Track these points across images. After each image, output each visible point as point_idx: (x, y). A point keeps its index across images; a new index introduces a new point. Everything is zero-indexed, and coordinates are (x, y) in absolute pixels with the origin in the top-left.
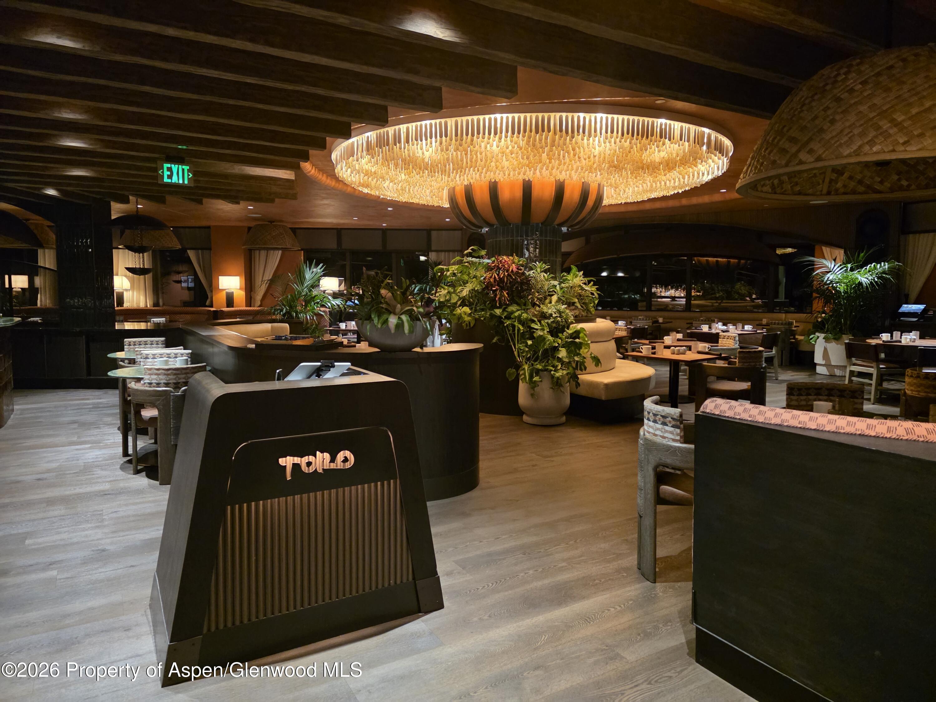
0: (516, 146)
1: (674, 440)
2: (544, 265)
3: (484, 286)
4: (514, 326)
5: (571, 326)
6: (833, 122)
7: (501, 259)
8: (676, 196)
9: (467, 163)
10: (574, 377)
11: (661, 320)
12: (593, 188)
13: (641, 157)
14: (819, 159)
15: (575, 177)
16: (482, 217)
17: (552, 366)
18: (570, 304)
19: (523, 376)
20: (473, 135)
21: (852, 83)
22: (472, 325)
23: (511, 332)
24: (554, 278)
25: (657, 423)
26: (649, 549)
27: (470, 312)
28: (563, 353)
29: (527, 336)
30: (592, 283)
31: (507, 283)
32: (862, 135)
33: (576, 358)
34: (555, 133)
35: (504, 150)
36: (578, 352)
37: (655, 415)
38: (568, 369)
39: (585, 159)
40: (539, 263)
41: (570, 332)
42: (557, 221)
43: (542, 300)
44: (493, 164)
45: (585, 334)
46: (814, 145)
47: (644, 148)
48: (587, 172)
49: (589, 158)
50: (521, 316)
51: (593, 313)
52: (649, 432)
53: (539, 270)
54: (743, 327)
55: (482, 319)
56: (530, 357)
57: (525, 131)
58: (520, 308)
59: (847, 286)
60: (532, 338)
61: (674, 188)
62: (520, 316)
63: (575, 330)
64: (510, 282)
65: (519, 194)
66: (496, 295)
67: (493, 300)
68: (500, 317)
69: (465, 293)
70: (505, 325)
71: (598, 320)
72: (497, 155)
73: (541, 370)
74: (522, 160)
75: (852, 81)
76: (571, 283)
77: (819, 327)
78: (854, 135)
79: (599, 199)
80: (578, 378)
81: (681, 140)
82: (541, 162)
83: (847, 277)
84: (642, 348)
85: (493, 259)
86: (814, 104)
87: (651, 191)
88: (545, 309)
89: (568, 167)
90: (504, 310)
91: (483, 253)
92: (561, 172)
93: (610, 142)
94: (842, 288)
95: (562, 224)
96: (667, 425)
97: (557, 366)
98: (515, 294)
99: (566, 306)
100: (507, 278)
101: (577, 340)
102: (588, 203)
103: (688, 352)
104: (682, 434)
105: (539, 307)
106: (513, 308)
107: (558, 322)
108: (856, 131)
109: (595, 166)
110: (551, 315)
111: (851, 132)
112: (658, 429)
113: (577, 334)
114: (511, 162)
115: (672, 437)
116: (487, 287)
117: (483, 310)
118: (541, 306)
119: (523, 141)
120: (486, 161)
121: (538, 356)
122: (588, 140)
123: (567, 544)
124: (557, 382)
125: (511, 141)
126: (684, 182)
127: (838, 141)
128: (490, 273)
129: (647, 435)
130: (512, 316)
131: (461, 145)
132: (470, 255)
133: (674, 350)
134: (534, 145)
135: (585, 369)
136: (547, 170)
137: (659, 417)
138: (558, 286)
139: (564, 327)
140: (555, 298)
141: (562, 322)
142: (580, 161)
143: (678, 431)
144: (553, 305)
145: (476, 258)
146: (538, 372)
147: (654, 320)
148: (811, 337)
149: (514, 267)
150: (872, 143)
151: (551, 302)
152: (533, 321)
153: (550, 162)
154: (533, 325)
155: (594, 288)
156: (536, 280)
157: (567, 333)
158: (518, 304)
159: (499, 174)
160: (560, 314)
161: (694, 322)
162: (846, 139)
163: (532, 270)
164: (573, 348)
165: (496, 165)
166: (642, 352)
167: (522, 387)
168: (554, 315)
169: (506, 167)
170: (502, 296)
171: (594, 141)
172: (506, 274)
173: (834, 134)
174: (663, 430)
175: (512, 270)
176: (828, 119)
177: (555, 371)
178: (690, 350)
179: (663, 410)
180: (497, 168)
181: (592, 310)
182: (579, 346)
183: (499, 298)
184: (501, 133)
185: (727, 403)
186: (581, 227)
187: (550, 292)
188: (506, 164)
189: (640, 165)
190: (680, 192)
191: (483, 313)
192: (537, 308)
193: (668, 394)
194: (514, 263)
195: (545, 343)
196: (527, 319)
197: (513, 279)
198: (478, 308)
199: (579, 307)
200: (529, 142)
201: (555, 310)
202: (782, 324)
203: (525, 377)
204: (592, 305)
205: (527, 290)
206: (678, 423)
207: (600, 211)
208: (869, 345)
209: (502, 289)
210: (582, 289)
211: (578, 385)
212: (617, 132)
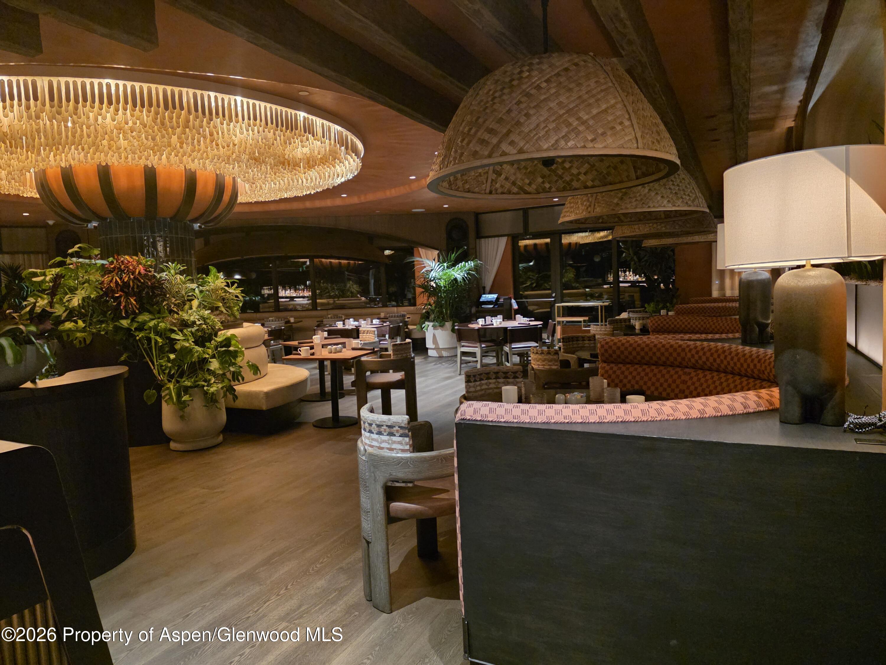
0: (138, 121)
1: (403, 451)
2: (179, 266)
3: (101, 293)
4: (149, 339)
5: (219, 333)
6: (527, 115)
7: (122, 259)
8: (308, 197)
9: (67, 137)
10: (231, 390)
11: (292, 320)
12: (228, 180)
13: (284, 151)
14: (521, 151)
15: (210, 167)
16: (89, 209)
17: (203, 381)
18: (214, 309)
19: (168, 397)
20: (77, 101)
21: (536, 80)
22: (88, 342)
23: (145, 346)
24: (192, 281)
25: (383, 435)
26: (382, 577)
27: (84, 325)
28: (214, 365)
29: (167, 349)
30: (236, 285)
31: (133, 288)
32: (557, 129)
33: (232, 369)
34: (189, 112)
35: (122, 125)
36: (233, 361)
37: (379, 426)
38: (223, 381)
39: (224, 148)
40: (172, 263)
41: (219, 339)
42: (190, 217)
43: (181, 306)
44: (105, 142)
45: (237, 341)
46: (513, 137)
47: (287, 142)
48: (224, 162)
49: (228, 146)
50: (158, 326)
51: (238, 317)
52: (372, 446)
53: (172, 271)
54: (372, 322)
55: (103, 333)
56: (174, 373)
57: (150, 105)
58: (153, 317)
59: (446, 281)
60: (173, 351)
61: (308, 188)
62: (156, 326)
63: (225, 337)
64: (138, 285)
65: (140, 182)
66: (119, 304)
67: (117, 309)
68: (129, 330)
69: (76, 302)
70: (138, 338)
71: (245, 324)
72: (112, 131)
73: (191, 387)
74: (145, 141)
75: (536, 78)
76: (212, 286)
77: (426, 317)
78: (549, 130)
79: (235, 195)
80: (235, 390)
81: (324, 137)
82: (170, 146)
83: (445, 274)
84: (300, 350)
85: (111, 259)
86: (505, 97)
87: (286, 190)
88: (185, 316)
89: (202, 155)
90: (133, 320)
91: (96, 252)
92: (193, 161)
93: (253, 131)
94: (442, 283)
95: (195, 220)
96: (395, 435)
97: (210, 380)
98: (145, 301)
99: (210, 311)
100: (133, 282)
101: (231, 349)
102: (223, 198)
103: (344, 350)
104: (411, 442)
105: (178, 314)
106: (144, 317)
107: (203, 329)
108: (551, 126)
109: (234, 156)
110: (194, 323)
111: (546, 126)
112: (384, 441)
113: (227, 342)
114: (130, 141)
115: (401, 447)
116: (106, 294)
117: (102, 322)
118: (180, 313)
119: (148, 116)
120: (96, 137)
121: (183, 370)
122: (228, 125)
123: (278, 595)
124: (212, 398)
125: (132, 116)
126: (319, 183)
127: (537, 134)
128: (108, 277)
129: (370, 450)
130: (145, 327)
131: (59, 113)
132: (77, 255)
133: (331, 349)
134: (163, 124)
135: (243, 379)
136: (177, 156)
137: (385, 427)
138: (197, 289)
139: (211, 334)
140: (195, 303)
141: (208, 329)
142: (217, 149)
143: (407, 439)
144: (194, 311)
145: (85, 258)
146: (186, 390)
147: (286, 320)
148: (423, 326)
149: (141, 269)
150: (566, 138)
151: (191, 308)
152: (173, 331)
153: (181, 147)
154: (173, 336)
155: (238, 291)
156: (170, 283)
157: (215, 341)
158: (150, 312)
159: (113, 156)
160: (204, 321)
161: (324, 320)
162: (542, 133)
163: (164, 271)
164: (227, 358)
165: (109, 145)
166: (300, 354)
167: (167, 410)
168: (198, 323)
169: (123, 148)
170: (128, 303)
171: (235, 127)
172: (132, 277)
173: (532, 127)
174: (390, 442)
175: (139, 273)
176: (523, 113)
177: (207, 386)
178: (345, 347)
179: (389, 420)
180: (110, 149)
181: (237, 314)
182: (235, 355)
183: (125, 307)
184: (118, 102)
185: (485, 406)
186: (215, 225)
187: (188, 296)
188: (123, 143)
189: (282, 159)
190: (312, 193)
191: (103, 325)
192: (176, 316)
193: (319, 392)
194: (141, 264)
195: (193, 355)
196: (165, 329)
197: (142, 283)
198: (95, 320)
199: (225, 311)
200: (157, 119)
201: (197, 317)
202: (398, 317)
203: (171, 398)
204: (236, 309)
205: (161, 295)
206: (407, 431)
207: (236, 209)
208: (473, 329)
209: (127, 295)
210: (226, 291)
211: (235, 397)
212: (261, 120)
